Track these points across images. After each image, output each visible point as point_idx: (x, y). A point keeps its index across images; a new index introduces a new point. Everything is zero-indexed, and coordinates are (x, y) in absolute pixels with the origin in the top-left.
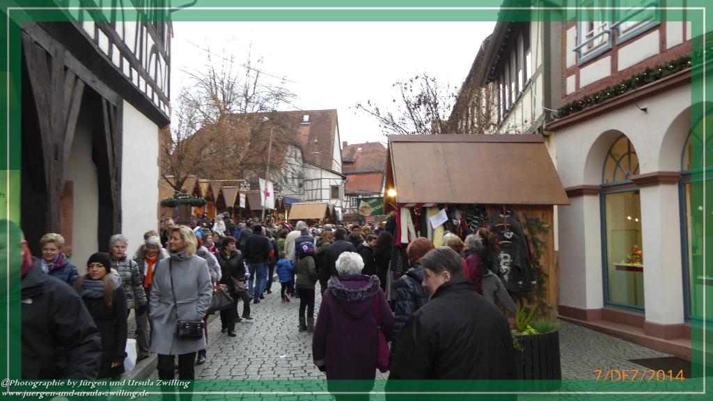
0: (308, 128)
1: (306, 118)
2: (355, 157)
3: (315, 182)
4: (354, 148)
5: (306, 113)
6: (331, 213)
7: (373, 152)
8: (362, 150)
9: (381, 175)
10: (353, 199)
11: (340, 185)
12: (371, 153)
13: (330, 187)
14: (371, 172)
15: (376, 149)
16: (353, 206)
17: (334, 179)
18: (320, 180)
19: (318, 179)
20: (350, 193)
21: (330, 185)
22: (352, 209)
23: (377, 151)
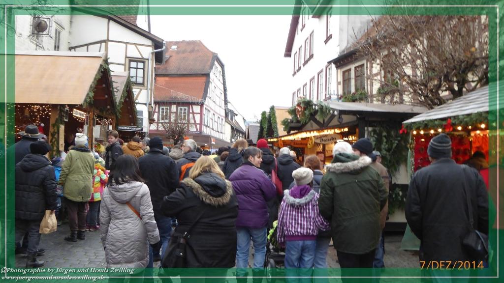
2: (167, 56)
7: (192, 51)
8: (177, 49)
9: (204, 79)
10: (163, 109)
11: (148, 59)
12: (190, 52)
13: (127, 60)
14: (190, 74)
15: (196, 48)
16: (162, 119)
17: (136, 44)
18: (103, 44)
19: (100, 42)
20: (158, 100)
21: (126, 57)
22: (162, 123)
23: (198, 51)
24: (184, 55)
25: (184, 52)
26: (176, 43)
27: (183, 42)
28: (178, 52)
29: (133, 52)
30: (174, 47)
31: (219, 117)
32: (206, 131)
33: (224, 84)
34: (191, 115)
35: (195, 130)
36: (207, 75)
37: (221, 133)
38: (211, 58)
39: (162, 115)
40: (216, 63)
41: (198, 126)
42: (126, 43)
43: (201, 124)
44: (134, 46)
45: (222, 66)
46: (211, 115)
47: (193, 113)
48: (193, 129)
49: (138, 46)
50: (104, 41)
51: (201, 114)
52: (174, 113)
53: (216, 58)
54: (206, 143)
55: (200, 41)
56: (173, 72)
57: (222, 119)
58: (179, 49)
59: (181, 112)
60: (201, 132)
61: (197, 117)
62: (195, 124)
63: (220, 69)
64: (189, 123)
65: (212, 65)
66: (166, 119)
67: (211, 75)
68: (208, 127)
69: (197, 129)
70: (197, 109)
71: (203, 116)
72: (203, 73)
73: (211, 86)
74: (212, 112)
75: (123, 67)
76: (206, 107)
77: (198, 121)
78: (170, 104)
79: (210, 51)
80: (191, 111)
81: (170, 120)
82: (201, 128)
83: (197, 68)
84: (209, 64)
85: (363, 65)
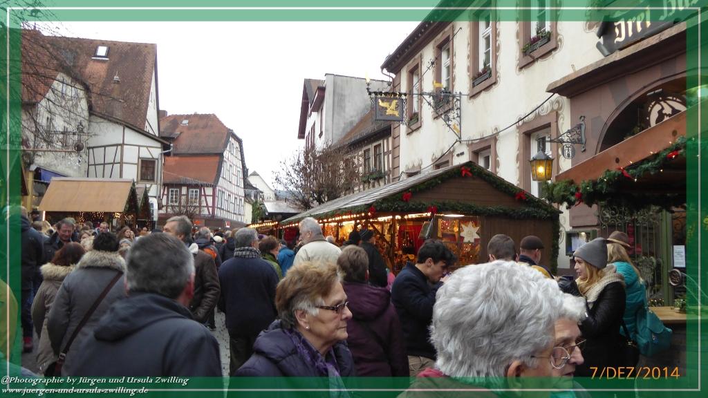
0: (105, 66)
1: (102, 51)
2: (177, 132)
3: (110, 151)
4: (176, 120)
5: (103, 43)
6: (140, 203)
7: (205, 127)
8: (188, 123)
9: (217, 159)
10: (172, 191)
11: (157, 159)
12: (203, 128)
13: (140, 160)
14: (203, 154)
15: (210, 123)
16: (172, 202)
17: (147, 147)
18: (119, 147)
19: (117, 145)
20: (168, 181)
21: (139, 158)
22: (172, 206)
23: (211, 126)
24: (197, 131)
25: (196, 127)
26: (188, 117)
27: (196, 115)
28: (189, 128)
29: (145, 154)
30: (185, 122)
31: (236, 198)
32: (218, 213)
33: (243, 160)
34: (203, 198)
35: (207, 213)
36: (221, 155)
37: (239, 214)
38: (225, 136)
39: (172, 198)
40: (231, 140)
41: (211, 209)
42: (139, 146)
43: (213, 207)
44: (145, 148)
45: (240, 141)
46: (226, 197)
47: (205, 196)
48: (205, 212)
49: (149, 148)
50: (120, 145)
51: (214, 196)
52: (184, 195)
53: (231, 134)
54: (219, 226)
55: (214, 115)
56: (183, 151)
57: (241, 200)
58: (190, 124)
59: (193, 195)
60: (213, 215)
61: (210, 200)
62: (207, 206)
63: (237, 144)
64: (200, 206)
65: (227, 141)
66: (176, 202)
67: (226, 154)
68: (223, 209)
69: (209, 212)
70: (209, 191)
71: (216, 199)
72: (216, 152)
73: (225, 166)
74: (227, 193)
75: (136, 166)
76: (220, 189)
77: (210, 204)
78: (179, 186)
79: (225, 127)
80: (203, 193)
81: (180, 203)
82: (213, 211)
83: (210, 146)
84: (223, 141)
85: (380, 145)
